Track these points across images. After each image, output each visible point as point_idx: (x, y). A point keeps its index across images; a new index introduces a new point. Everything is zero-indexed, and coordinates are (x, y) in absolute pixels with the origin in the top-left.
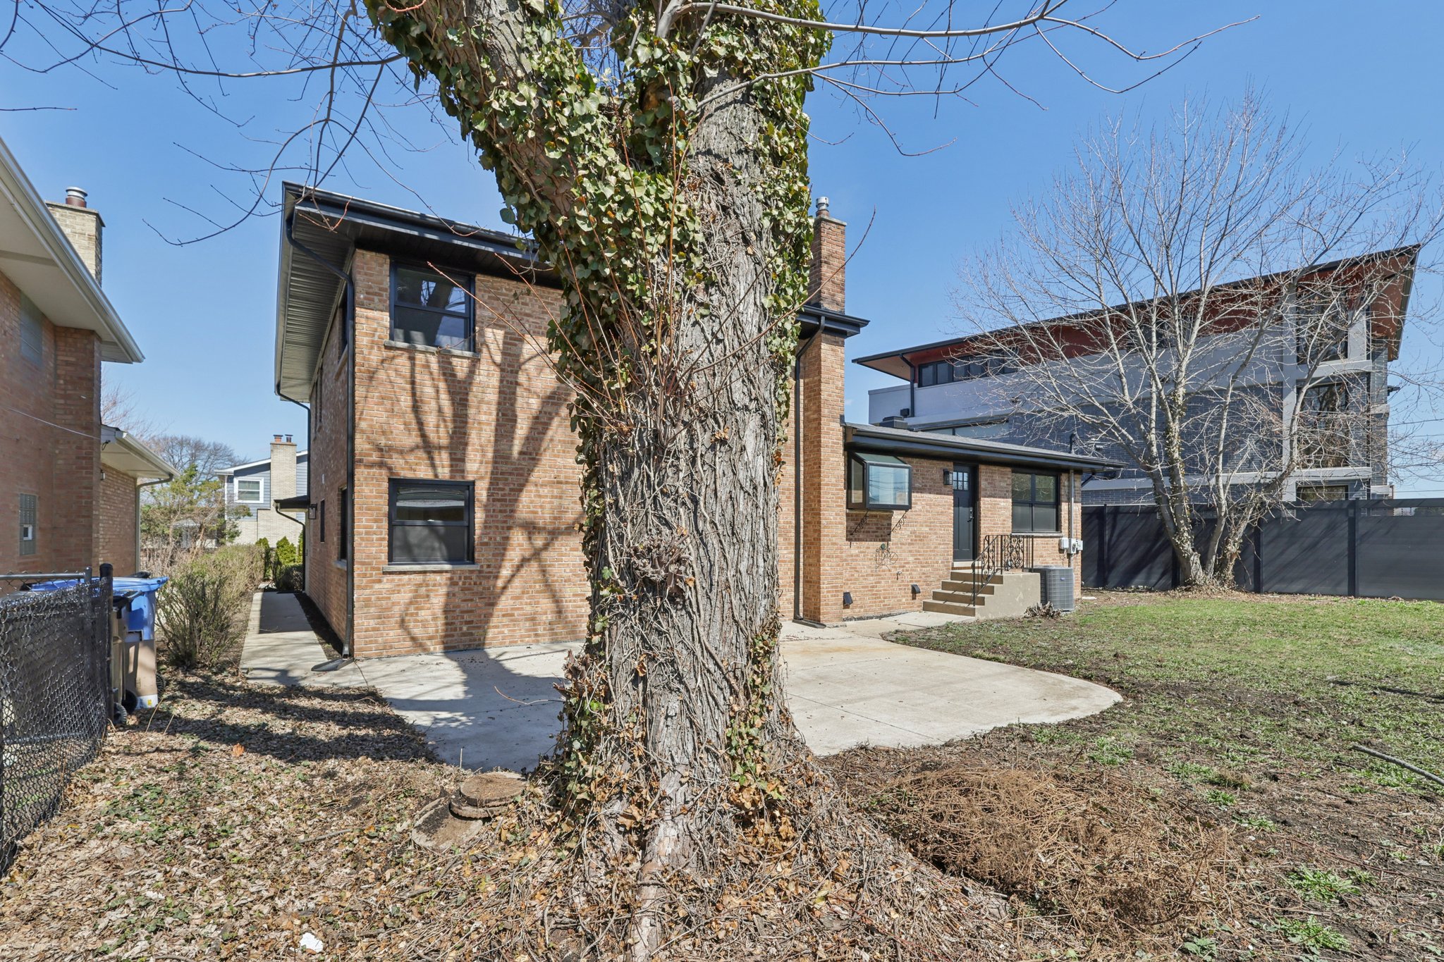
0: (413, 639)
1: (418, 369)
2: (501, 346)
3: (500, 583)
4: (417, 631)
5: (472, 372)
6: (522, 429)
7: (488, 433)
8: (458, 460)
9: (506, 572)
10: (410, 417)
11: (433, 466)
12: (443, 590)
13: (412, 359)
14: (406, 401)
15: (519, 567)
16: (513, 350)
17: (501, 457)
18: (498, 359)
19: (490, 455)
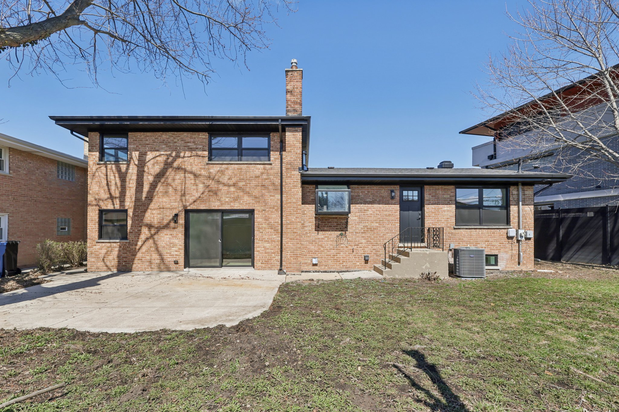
0: (107, 266)
1: (108, 170)
2: (138, 158)
3: (138, 248)
4: (108, 264)
5: (127, 169)
6: (146, 188)
7: (133, 191)
8: (122, 201)
9: (140, 243)
10: (106, 188)
11: (114, 204)
12: (117, 249)
13: (106, 167)
14: (104, 182)
15: (145, 242)
16: (142, 159)
17: (138, 200)
18: (137, 163)
19: (134, 199)
